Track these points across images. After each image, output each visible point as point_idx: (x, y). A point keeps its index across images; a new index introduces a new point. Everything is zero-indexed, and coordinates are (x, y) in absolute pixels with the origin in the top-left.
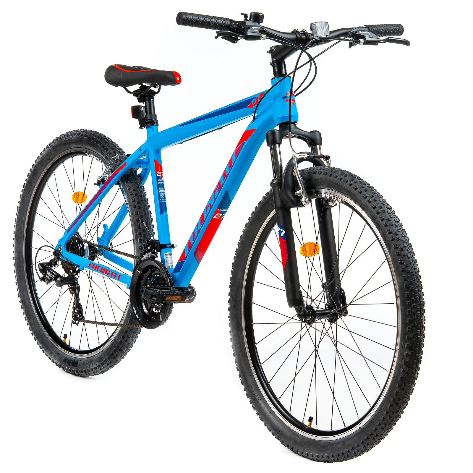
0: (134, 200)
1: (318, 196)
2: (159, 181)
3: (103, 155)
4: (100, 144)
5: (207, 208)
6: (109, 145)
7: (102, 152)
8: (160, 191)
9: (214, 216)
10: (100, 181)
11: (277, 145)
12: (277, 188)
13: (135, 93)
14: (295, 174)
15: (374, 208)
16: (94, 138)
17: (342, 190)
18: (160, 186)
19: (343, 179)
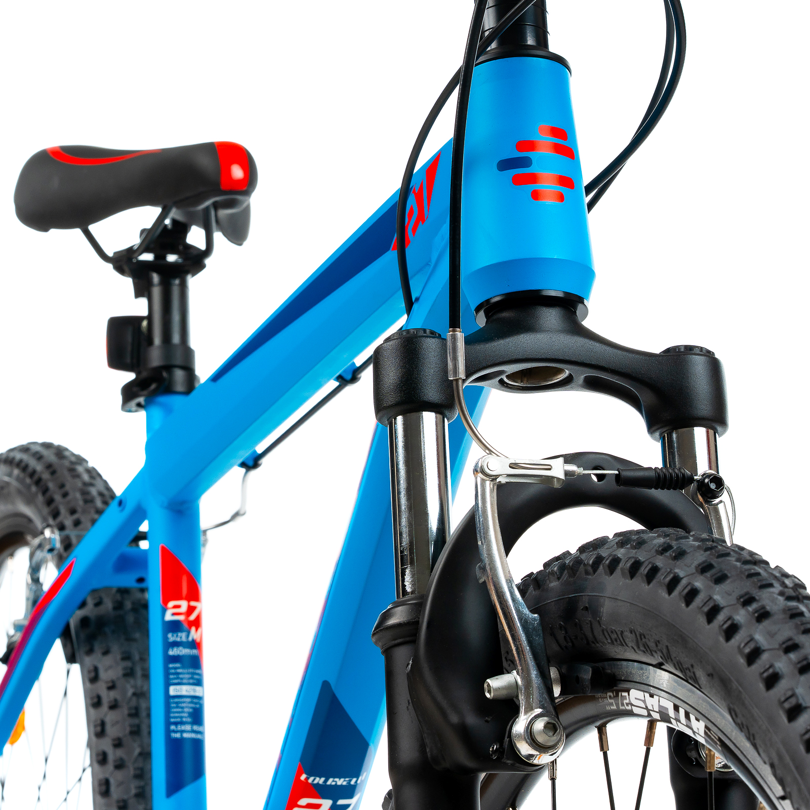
1: (618, 705)
2: (176, 644)
8: (172, 688)
11: (427, 417)
12: (400, 653)
14: (485, 574)
17: (692, 666)
18: (176, 668)
19: (700, 599)
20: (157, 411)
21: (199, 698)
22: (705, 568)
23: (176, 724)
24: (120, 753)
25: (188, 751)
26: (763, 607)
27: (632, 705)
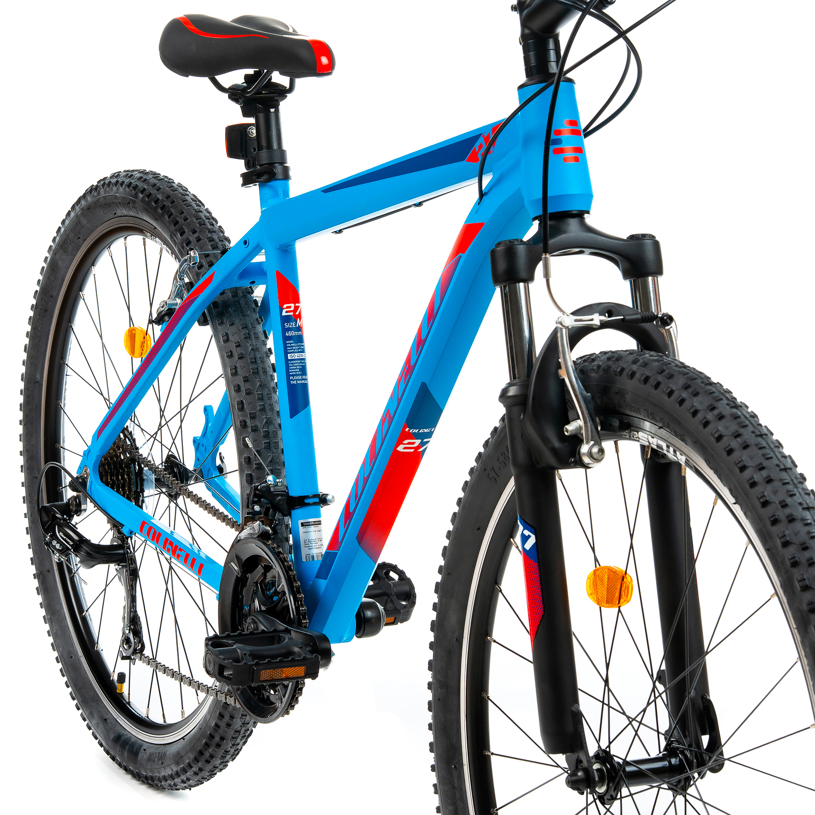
0: (236, 372)
1: (630, 436)
2: (289, 329)
3: (174, 242)
4: (169, 217)
5: (383, 421)
6: (187, 219)
7: (171, 237)
8: (289, 355)
9: (397, 445)
10: (163, 313)
11: (522, 285)
12: (516, 409)
14: (563, 373)
15: (765, 504)
16: (158, 199)
17: (683, 435)
18: (290, 344)
19: (687, 404)
20: (267, 190)
21: (304, 359)
22: (687, 387)
23: (293, 376)
24: (248, 385)
25: (300, 391)
26: (721, 413)
27: (639, 438)
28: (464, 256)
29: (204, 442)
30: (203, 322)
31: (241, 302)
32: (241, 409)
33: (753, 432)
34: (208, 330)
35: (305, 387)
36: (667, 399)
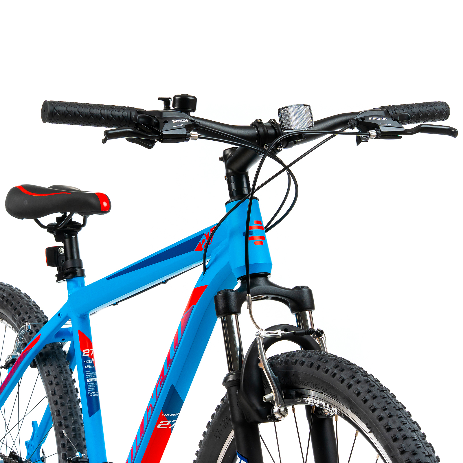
0: (55, 393)
1: (302, 401)
2: (87, 364)
3: (15, 321)
4: (11, 306)
5: (148, 411)
6: (22, 306)
7: (13, 318)
8: (87, 379)
9: (157, 425)
10: (9, 362)
11: (233, 316)
12: (233, 389)
13: (50, 228)
14: (261, 365)
15: (389, 430)
16: (4, 296)
17: (336, 395)
18: (88, 373)
19: (337, 376)
20: (71, 283)
21: (96, 382)
22: (336, 367)
23: (90, 392)
24: (62, 401)
25: (94, 400)
26: (358, 380)
27: (308, 401)
28: (195, 306)
29: (33, 443)
30: (34, 366)
31: (56, 352)
32: (59, 415)
33: (378, 389)
34: (36, 370)
35: (97, 398)
36: (325, 374)
